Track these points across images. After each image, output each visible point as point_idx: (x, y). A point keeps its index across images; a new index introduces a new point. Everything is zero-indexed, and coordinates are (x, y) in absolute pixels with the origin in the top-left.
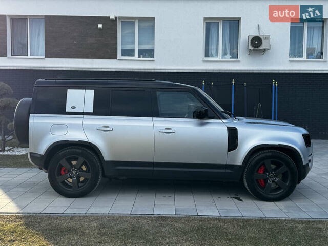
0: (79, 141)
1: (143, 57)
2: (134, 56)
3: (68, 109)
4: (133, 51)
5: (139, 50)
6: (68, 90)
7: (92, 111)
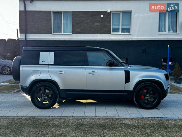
0: (47, 79)
1: (124, 33)
2: (119, 32)
3: (41, 62)
4: (119, 29)
5: (122, 28)
6: (40, 52)
7: (53, 63)
